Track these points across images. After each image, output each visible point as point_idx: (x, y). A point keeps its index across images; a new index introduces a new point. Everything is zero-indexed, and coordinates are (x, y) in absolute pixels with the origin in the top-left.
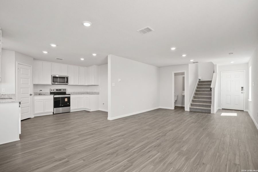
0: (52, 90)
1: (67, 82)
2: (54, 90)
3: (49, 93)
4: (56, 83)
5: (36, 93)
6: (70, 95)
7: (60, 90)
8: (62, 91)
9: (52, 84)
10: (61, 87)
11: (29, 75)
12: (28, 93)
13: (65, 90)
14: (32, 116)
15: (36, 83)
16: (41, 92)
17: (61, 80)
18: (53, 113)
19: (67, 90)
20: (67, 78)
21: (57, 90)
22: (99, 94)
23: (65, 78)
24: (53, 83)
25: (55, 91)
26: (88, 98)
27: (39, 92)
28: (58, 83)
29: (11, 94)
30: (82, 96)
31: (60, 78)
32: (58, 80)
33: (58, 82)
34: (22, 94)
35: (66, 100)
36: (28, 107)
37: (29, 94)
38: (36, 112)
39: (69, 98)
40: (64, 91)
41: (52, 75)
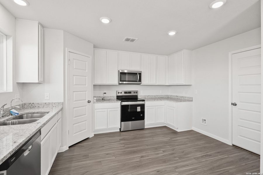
0: (119, 93)
1: (140, 80)
2: (121, 93)
3: (116, 98)
4: (125, 82)
5: (99, 97)
6: (144, 101)
7: (130, 92)
8: (132, 94)
9: (119, 84)
10: (131, 88)
11: (87, 71)
12: (85, 100)
13: (137, 93)
14: (91, 135)
15: (99, 82)
16: (105, 95)
17: (132, 78)
18: (120, 129)
19: (139, 92)
20: (140, 74)
21: (125, 93)
22: (192, 101)
23: (136, 74)
24: (120, 82)
25: (123, 94)
26: (174, 107)
27: (102, 95)
28: (127, 83)
29: (57, 102)
30: (163, 102)
31: (130, 74)
32: (127, 77)
33: (127, 80)
34: (75, 101)
35: (139, 109)
36: (85, 122)
37: (87, 101)
38: (97, 128)
39: (143, 106)
40: (135, 94)
41: (119, 71)
